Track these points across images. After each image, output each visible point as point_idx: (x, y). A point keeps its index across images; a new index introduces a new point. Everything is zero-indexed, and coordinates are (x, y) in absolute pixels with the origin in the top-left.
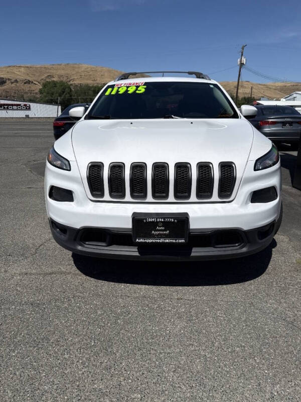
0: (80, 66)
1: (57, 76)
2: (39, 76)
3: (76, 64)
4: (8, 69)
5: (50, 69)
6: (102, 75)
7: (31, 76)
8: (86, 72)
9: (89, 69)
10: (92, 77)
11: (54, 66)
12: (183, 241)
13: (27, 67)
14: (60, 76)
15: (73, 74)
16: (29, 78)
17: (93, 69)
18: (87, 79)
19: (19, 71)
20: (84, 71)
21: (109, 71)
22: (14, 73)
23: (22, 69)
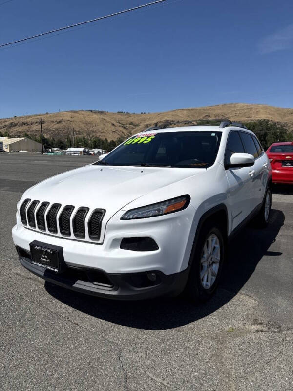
0: (236, 105)
1: (213, 115)
2: (198, 117)
3: (232, 104)
4: (174, 113)
5: (208, 110)
6: (257, 112)
7: (191, 117)
8: (241, 111)
9: (245, 107)
10: (247, 114)
11: (212, 107)
12: (57, 270)
13: (189, 110)
14: (216, 116)
15: (229, 113)
16: (189, 119)
17: (249, 107)
18: (242, 117)
19: (182, 114)
20: (239, 109)
21: (266, 108)
22: (178, 116)
23: (185, 112)
